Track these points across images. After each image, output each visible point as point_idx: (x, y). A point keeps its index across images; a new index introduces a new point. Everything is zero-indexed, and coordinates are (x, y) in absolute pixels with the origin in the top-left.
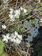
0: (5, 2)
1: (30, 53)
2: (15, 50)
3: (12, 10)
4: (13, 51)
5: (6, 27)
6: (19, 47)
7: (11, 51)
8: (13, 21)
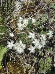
0: (17, 9)
1: (35, 68)
2: (19, 62)
3: (22, 19)
4: (18, 63)
5: (13, 35)
6: (24, 60)
7: (16, 62)
8: (21, 30)
